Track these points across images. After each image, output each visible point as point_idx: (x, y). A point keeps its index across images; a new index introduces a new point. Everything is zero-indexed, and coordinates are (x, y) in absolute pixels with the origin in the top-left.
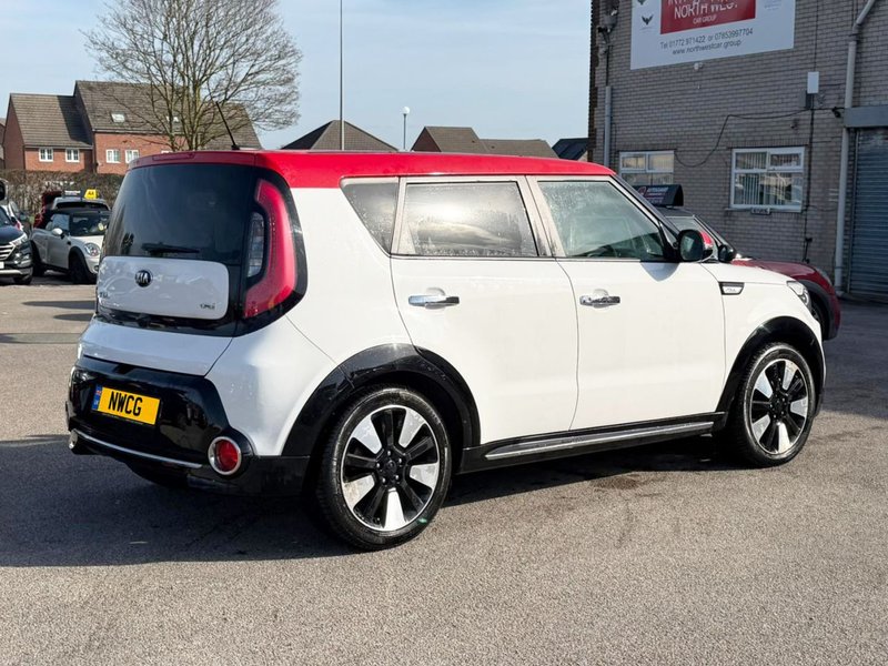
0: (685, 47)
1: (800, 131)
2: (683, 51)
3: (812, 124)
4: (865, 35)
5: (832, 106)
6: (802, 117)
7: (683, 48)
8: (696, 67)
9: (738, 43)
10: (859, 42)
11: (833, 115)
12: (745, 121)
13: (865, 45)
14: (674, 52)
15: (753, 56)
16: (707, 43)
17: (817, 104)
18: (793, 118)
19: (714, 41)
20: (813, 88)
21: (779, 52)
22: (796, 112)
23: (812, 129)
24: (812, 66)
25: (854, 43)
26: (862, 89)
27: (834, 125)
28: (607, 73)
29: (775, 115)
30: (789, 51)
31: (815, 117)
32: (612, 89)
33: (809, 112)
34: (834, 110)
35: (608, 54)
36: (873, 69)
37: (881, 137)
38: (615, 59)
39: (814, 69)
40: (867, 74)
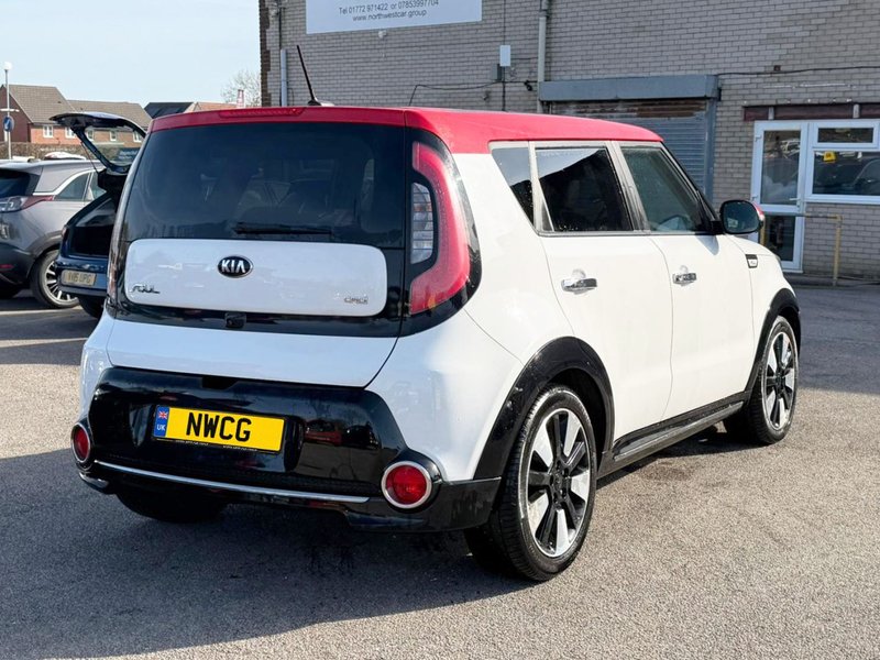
0: (367, 14)
1: (491, 103)
2: (364, 18)
3: (504, 96)
4: (554, 11)
5: (525, 80)
6: (494, 90)
7: (364, 14)
8: (381, 34)
9: (424, 13)
10: (548, 18)
11: (525, 88)
12: (435, 91)
13: (553, 21)
14: (355, 19)
15: (440, 26)
16: (390, 11)
17: (508, 77)
18: (484, 90)
19: (398, 10)
20: (505, 61)
21: (467, 24)
22: (487, 85)
23: (504, 101)
24: (502, 39)
25: (544, 18)
26: (553, 64)
27: (526, 98)
28: (280, 36)
29: (466, 86)
30: (477, 24)
31: (507, 89)
32: (287, 53)
33: (501, 85)
34: (526, 83)
35: (279, 15)
36: (563, 44)
37: (573, 111)
38: (288, 24)
39: (504, 42)
40: (558, 50)
